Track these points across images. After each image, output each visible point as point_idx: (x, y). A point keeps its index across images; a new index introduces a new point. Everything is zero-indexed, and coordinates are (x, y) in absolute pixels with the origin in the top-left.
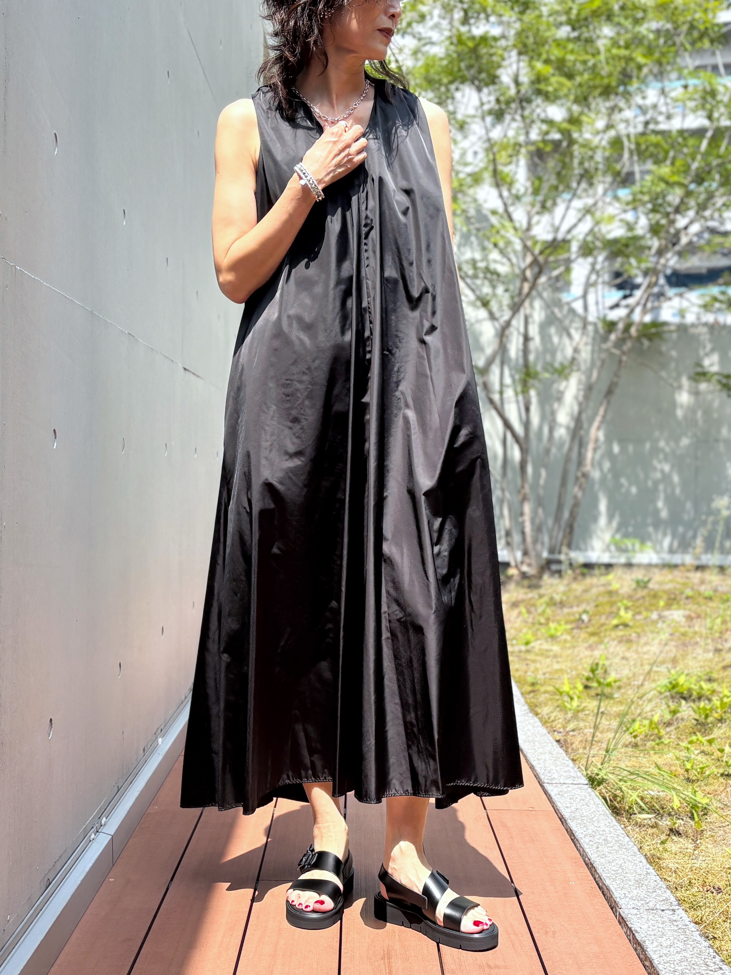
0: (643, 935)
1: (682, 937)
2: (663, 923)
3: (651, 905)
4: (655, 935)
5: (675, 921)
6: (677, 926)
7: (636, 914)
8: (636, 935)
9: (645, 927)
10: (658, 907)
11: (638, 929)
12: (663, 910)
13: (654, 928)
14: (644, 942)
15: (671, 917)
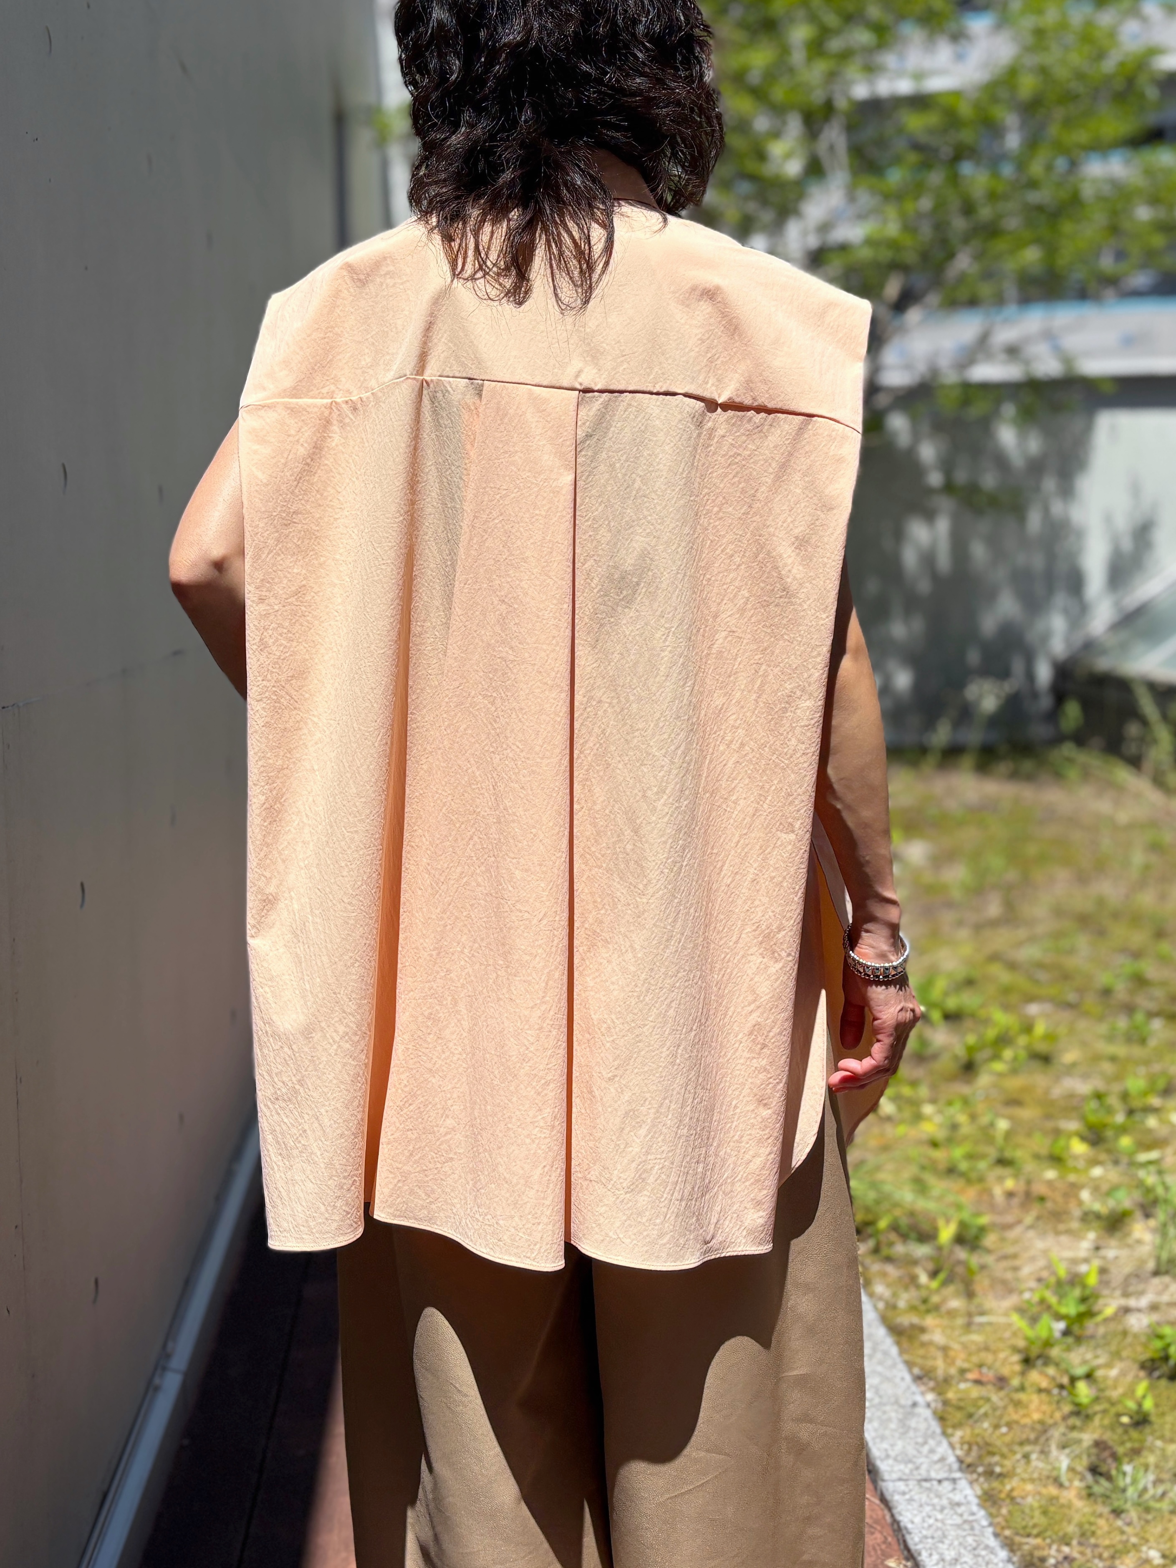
0: (917, 1539)
1: (970, 1540)
2: (942, 1509)
3: (923, 1473)
4: (933, 1538)
5: (958, 1504)
6: (961, 1515)
7: (904, 1493)
8: (908, 1537)
9: (917, 1520)
10: (933, 1475)
11: (909, 1526)
12: (940, 1481)
13: (931, 1521)
14: (920, 1554)
15: (951, 1495)
